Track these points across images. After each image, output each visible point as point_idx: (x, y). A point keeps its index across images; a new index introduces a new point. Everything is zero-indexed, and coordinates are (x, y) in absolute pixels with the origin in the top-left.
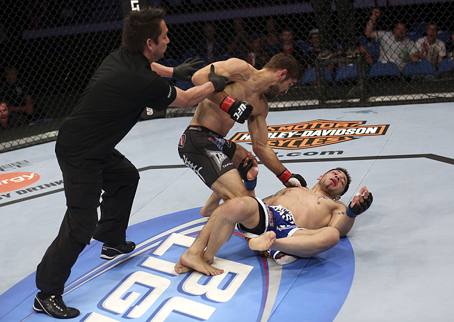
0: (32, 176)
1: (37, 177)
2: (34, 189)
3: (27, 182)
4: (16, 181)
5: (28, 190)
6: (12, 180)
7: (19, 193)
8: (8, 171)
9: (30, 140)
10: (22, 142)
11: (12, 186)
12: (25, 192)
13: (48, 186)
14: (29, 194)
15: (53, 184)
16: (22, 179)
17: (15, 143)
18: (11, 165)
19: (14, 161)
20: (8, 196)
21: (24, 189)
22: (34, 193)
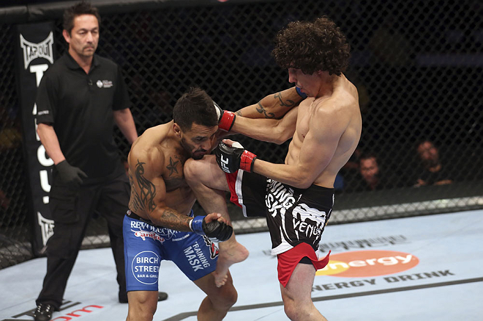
0: (407, 260)
1: (415, 262)
2: (409, 277)
3: (400, 266)
4: (386, 263)
5: (401, 277)
6: (381, 261)
7: (387, 280)
8: (376, 248)
9: (411, 207)
10: (401, 208)
11: (379, 269)
12: (396, 280)
13: (428, 275)
14: (401, 284)
15: (435, 274)
16: (394, 261)
17: (391, 209)
18: (382, 240)
19: (387, 234)
20: (373, 282)
21: (396, 275)
22: (408, 283)
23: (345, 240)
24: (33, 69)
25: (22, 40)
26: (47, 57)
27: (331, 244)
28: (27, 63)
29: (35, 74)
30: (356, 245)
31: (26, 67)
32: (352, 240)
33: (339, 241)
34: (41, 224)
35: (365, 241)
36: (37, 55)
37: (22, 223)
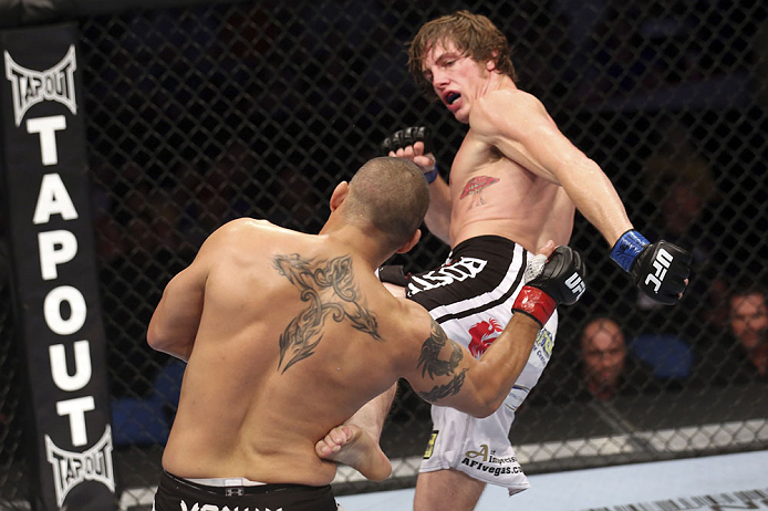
23: (715, 492)
24: (34, 126)
25: (10, 64)
26: (62, 99)
27: (682, 500)
28: (19, 114)
29: (37, 136)
30: (740, 503)
31: (18, 121)
32: (730, 491)
33: (701, 493)
34: (52, 460)
35: (758, 493)
36: (42, 95)
37: (11, 460)
